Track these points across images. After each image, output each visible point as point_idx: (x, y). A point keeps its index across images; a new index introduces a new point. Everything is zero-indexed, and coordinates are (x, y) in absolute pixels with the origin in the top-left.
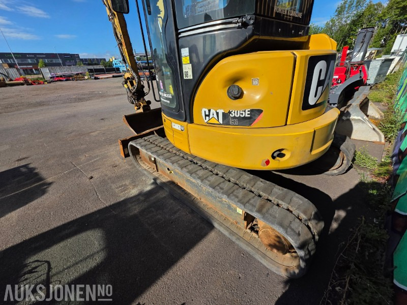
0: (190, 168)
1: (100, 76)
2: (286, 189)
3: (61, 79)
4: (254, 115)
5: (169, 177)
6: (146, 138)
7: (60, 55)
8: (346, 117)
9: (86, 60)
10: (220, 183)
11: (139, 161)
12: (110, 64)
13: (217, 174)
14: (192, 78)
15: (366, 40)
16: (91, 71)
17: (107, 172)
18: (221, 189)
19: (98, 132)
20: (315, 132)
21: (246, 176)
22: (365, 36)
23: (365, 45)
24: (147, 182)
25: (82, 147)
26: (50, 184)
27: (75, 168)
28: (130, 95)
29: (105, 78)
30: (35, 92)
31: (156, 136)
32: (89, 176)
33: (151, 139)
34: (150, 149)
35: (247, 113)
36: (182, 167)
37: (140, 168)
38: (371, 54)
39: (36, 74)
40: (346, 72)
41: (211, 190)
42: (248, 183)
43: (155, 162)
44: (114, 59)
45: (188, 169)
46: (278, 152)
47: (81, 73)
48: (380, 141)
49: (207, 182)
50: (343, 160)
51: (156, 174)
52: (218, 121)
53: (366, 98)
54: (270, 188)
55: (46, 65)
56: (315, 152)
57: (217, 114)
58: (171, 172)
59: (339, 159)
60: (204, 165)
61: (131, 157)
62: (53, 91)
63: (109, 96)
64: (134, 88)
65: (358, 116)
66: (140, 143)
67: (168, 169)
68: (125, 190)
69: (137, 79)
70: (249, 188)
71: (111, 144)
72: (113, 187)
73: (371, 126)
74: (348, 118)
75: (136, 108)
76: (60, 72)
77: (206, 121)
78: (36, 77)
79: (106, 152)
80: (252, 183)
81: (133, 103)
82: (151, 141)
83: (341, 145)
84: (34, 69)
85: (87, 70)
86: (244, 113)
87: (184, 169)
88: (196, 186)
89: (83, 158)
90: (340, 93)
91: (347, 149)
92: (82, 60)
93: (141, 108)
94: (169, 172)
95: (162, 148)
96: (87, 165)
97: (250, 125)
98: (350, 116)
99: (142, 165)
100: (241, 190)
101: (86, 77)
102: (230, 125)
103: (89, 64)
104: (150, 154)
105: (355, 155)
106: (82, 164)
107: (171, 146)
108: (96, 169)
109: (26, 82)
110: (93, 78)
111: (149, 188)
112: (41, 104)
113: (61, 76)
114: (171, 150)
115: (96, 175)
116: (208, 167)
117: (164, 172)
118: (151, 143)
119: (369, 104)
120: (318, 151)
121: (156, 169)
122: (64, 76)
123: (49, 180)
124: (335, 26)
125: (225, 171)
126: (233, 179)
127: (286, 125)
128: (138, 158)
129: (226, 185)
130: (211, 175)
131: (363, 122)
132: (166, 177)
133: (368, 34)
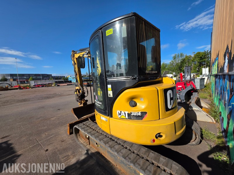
0: (110, 144)
1: (61, 85)
2: (167, 158)
3: (39, 86)
4: (143, 115)
5: (96, 149)
6: (84, 123)
7: (42, 75)
8: (191, 108)
9: (55, 77)
10: (128, 155)
11: (78, 137)
12: (67, 79)
13: (126, 148)
14: (112, 97)
15: (189, 71)
16: (56, 82)
17: (58, 146)
18: (130, 159)
19: (55, 117)
20: (175, 123)
21: (143, 149)
22: (188, 69)
23: (189, 73)
24: (82, 153)
25: (44, 128)
26: (19, 156)
27: (37, 143)
28: (77, 97)
29: (63, 86)
30: (23, 93)
31: (90, 121)
32: (45, 149)
33: (87, 123)
34: (87, 130)
35: (140, 113)
36: (106, 143)
37: (79, 143)
38: (194, 76)
39: (26, 84)
40: (185, 84)
41: (123, 159)
42: (145, 154)
43: (89, 138)
44: (69, 77)
45: (109, 144)
46: (158, 135)
47: (51, 83)
48: (213, 122)
49: (121, 154)
50: (196, 135)
51: (88, 147)
52: (126, 117)
53: (198, 98)
54: (158, 157)
55: (33, 79)
56: (178, 133)
57: (125, 113)
58: (98, 146)
59: (193, 135)
60: (119, 142)
61: (74, 135)
62: (33, 93)
63: (64, 95)
64: (80, 94)
65: (196, 108)
66: (81, 127)
67: (97, 144)
68: (68, 159)
69: (82, 90)
70: (146, 158)
71: (62, 126)
72: (60, 157)
73: (205, 113)
74: (192, 109)
75: (79, 104)
76: (39, 83)
77: (119, 117)
78: (26, 85)
79: (58, 131)
80: (147, 154)
81: (78, 101)
82: (87, 125)
83: (192, 126)
84: (26, 81)
85: (54, 82)
86: (138, 113)
87: (107, 145)
88: (114, 156)
89: (43, 136)
90: (184, 95)
91: (196, 129)
92: (53, 77)
93: (82, 104)
94: (97, 145)
95: (94, 129)
96: (45, 141)
97: (142, 119)
98: (193, 108)
99: (80, 140)
100: (141, 159)
101: (53, 85)
102: (131, 119)
103: (56, 79)
104: (86, 133)
105: (201, 132)
106: (42, 140)
107: (98, 129)
108: (51, 144)
109: (20, 88)
110: (57, 85)
111: (83, 157)
112: (25, 100)
113: (40, 85)
114: (99, 131)
115: (50, 148)
116: (121, 143)
117: (94, 146)
118: (87, 126)
119: (201, 101)
120: (179, 133)
121: (88, 143)
122: (42, 85)
123: (19, 153)
124: (174, 63)
125: (130, 145)
126: (136, 152)
127: (160, 119)
128: (78, 135)
129: (132, 156)
130: (123, 149)
131: (200, 111)
132: (95, 149)
133: (189, 69)
